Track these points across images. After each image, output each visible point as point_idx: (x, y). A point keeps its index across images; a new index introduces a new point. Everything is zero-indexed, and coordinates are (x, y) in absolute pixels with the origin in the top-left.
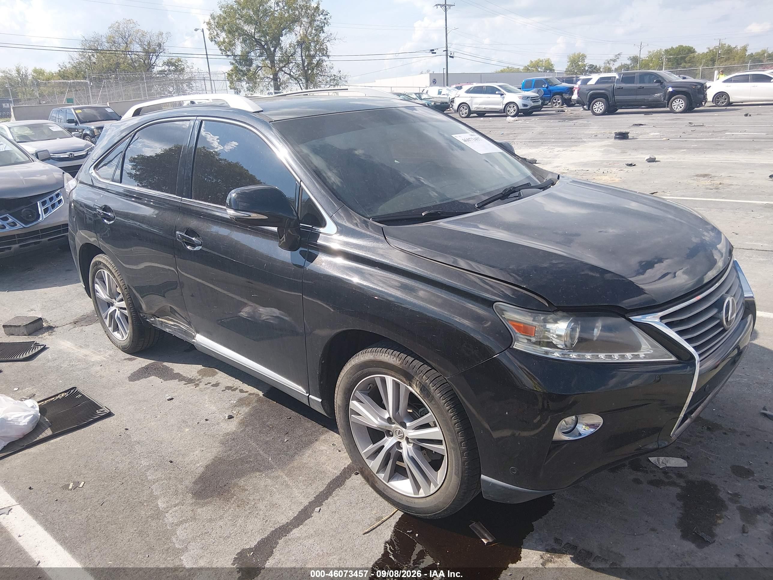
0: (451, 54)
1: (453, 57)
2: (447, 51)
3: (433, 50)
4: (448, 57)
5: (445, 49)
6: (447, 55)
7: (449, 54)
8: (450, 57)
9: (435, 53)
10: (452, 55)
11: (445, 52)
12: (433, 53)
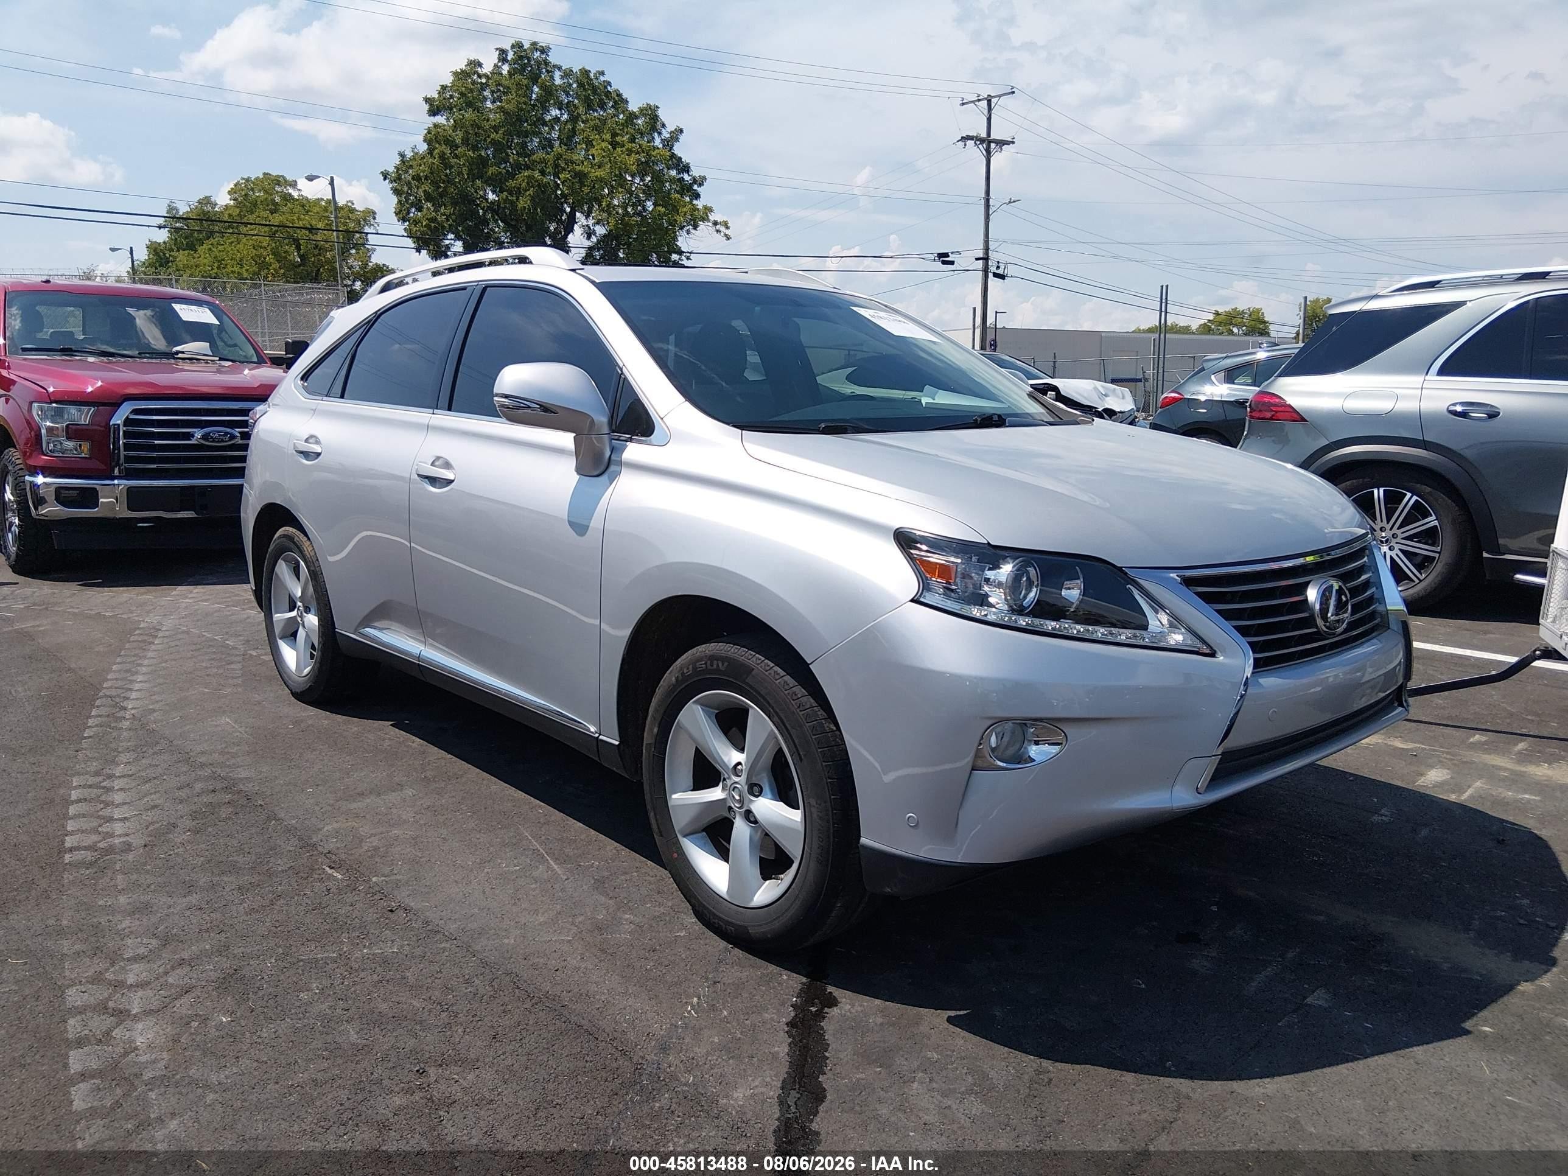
0: (998, 267)
1: (1002, 277)
2: (986, 259)
3: (946, 255)
4: (991, 275)
5: (981, 254)
6: (986, 271)
7: (993, 269)
8: (996, 275)
9: (952, 263)
10: (1000, 271)
11: (981, 263)
12: (944, 263)
